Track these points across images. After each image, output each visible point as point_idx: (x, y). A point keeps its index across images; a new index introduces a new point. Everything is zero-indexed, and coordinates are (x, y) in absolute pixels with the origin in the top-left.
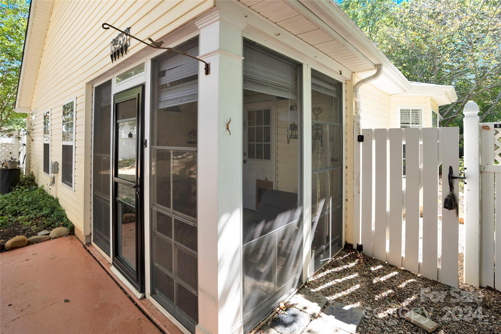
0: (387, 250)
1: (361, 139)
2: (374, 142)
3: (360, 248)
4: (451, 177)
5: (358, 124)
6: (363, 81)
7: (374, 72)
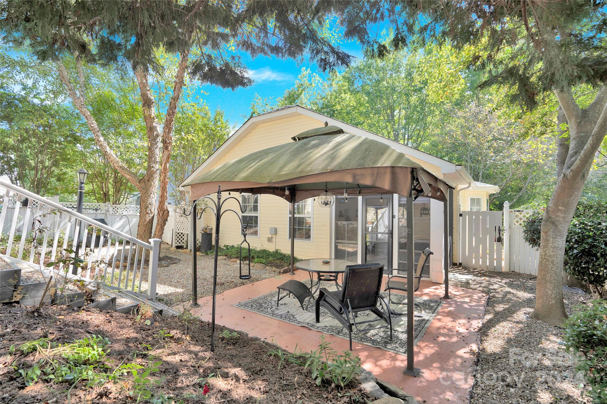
0: (474, 263)
1: (461, 215)
2: (467, 217)
3: (461, 264)
4: (499, 230)
5: (460, 209)
6: (462, 189)
7: (467, 186)
